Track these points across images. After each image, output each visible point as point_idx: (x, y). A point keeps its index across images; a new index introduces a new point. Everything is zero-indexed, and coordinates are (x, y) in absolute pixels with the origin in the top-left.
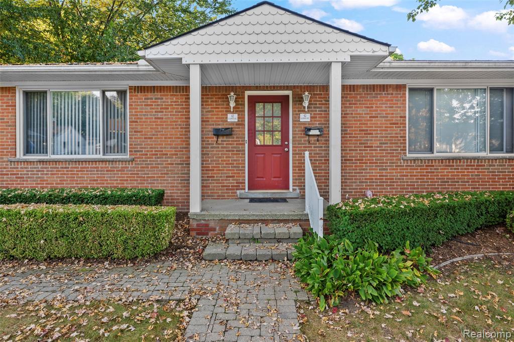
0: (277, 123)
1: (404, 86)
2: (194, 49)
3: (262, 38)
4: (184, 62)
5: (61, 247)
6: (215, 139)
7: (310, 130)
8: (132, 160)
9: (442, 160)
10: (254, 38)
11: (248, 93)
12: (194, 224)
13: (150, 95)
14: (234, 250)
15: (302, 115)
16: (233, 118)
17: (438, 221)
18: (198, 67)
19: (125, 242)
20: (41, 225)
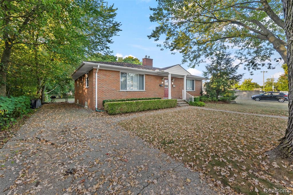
6: (160, 87)
8: (146, 91)
13: (149, 76)
15: (172, 83)
16: (162, 83)
18: (170, 75)
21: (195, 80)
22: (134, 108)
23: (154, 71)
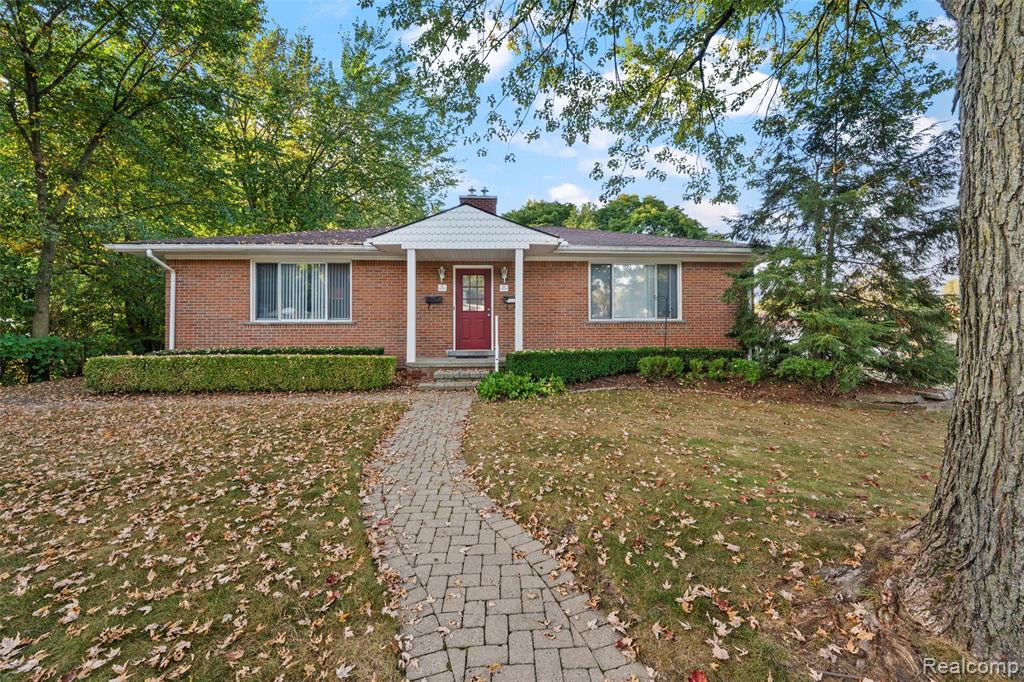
0: (481, 291)
1: (587, 263)
2: (411, 237)
3: (463, 230)
4: (403, 247)
5: (316, 382)
6: (427, 305)
7: (507, 298)
8: (355, 324)
9: (618, 324)
10: (457, 230)
11: (455, 267)
12: (410, 370)
13: (370, 268)
14: (439, 384)
15: (501, 286)
16: (442, 288)
17: (580, 362)
18: (414, 253)
19: (363, 378)
20: (302, 367)
21: (683, 263)
22: (162, 381)
23: (360, 247)
